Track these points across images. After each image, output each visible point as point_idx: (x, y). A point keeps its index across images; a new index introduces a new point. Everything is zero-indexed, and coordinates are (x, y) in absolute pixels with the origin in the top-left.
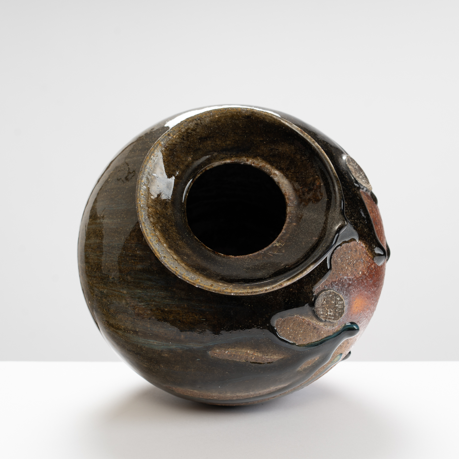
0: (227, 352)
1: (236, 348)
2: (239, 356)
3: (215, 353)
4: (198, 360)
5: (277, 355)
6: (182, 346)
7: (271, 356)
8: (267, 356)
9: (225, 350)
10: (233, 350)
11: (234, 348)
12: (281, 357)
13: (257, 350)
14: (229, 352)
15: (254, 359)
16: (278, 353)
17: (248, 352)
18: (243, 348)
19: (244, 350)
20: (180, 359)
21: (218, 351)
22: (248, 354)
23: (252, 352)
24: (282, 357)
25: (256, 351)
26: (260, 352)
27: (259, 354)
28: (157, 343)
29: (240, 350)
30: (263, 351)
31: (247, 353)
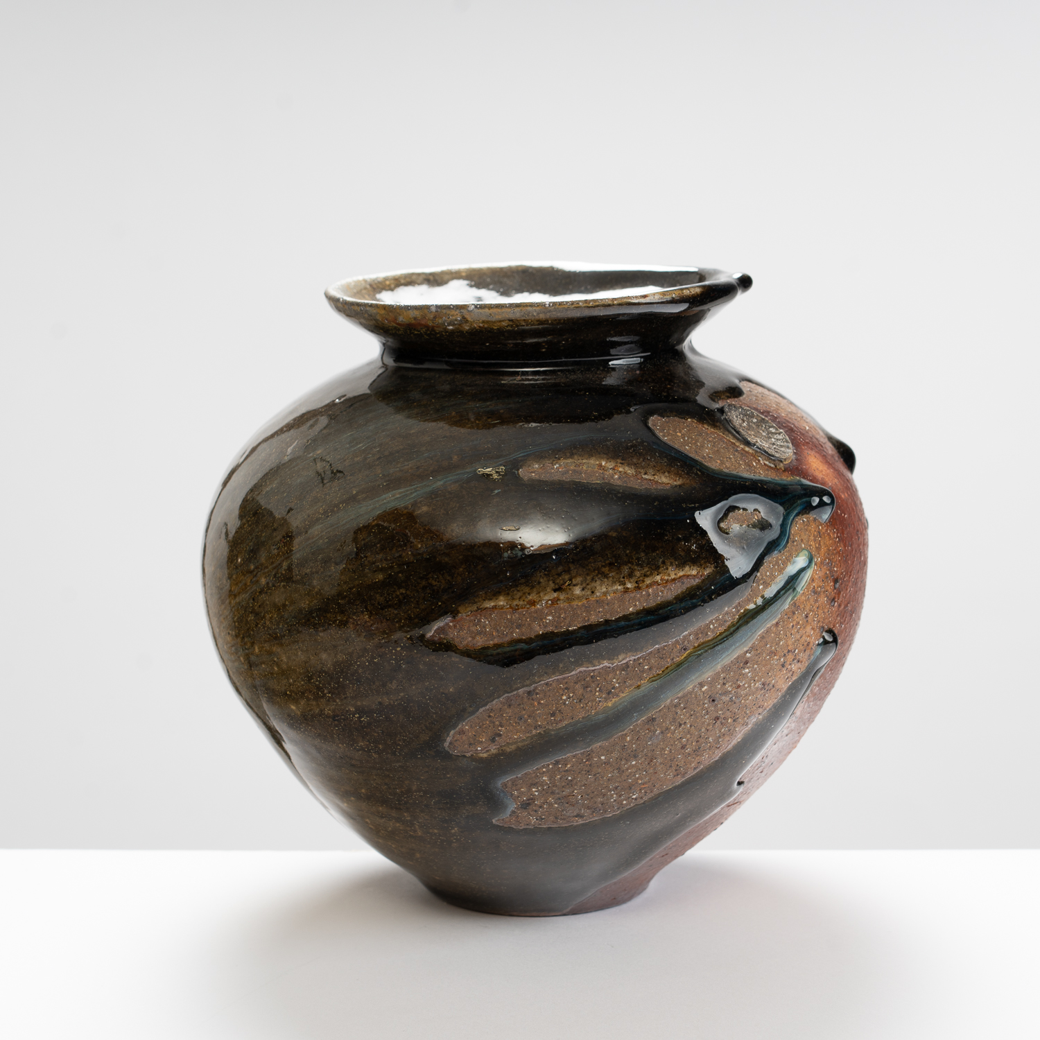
0: (557, 465)
1: (576, 457)
2: (585, 473)
3: (532, 472)
4: (496, 492)
5: (666, 474)
6: (458, 474)
7: (654, 475)
8: (645, 474)
9: (552, 463)
10: (570, 461)
11: (572, 456)
12: (676, 481)
13: (622, 460)
14: (560, 465)
15: (619, 478)
16: (669, 472)
17: (603, 463)
18: (591, 456)
19: (593, 461)
20: (458, 505)
21: (537, 466)
22: (604, 469)
23: (610, 465)
24: (678, 483)
25: (621, 463)
26: (629, 465)
27: (627, 468)
28: (400, 493)
29: (584, 461)
30: (635, 464)
31: (600, 465)
